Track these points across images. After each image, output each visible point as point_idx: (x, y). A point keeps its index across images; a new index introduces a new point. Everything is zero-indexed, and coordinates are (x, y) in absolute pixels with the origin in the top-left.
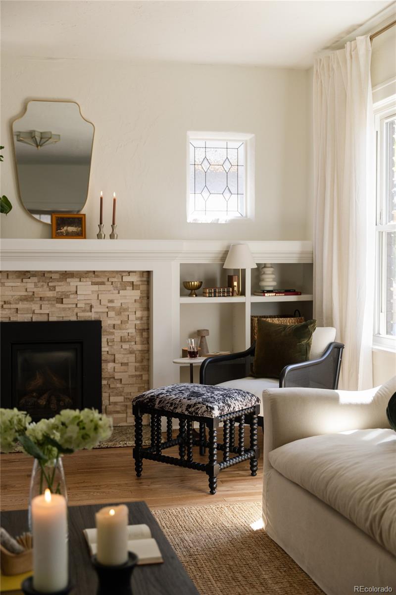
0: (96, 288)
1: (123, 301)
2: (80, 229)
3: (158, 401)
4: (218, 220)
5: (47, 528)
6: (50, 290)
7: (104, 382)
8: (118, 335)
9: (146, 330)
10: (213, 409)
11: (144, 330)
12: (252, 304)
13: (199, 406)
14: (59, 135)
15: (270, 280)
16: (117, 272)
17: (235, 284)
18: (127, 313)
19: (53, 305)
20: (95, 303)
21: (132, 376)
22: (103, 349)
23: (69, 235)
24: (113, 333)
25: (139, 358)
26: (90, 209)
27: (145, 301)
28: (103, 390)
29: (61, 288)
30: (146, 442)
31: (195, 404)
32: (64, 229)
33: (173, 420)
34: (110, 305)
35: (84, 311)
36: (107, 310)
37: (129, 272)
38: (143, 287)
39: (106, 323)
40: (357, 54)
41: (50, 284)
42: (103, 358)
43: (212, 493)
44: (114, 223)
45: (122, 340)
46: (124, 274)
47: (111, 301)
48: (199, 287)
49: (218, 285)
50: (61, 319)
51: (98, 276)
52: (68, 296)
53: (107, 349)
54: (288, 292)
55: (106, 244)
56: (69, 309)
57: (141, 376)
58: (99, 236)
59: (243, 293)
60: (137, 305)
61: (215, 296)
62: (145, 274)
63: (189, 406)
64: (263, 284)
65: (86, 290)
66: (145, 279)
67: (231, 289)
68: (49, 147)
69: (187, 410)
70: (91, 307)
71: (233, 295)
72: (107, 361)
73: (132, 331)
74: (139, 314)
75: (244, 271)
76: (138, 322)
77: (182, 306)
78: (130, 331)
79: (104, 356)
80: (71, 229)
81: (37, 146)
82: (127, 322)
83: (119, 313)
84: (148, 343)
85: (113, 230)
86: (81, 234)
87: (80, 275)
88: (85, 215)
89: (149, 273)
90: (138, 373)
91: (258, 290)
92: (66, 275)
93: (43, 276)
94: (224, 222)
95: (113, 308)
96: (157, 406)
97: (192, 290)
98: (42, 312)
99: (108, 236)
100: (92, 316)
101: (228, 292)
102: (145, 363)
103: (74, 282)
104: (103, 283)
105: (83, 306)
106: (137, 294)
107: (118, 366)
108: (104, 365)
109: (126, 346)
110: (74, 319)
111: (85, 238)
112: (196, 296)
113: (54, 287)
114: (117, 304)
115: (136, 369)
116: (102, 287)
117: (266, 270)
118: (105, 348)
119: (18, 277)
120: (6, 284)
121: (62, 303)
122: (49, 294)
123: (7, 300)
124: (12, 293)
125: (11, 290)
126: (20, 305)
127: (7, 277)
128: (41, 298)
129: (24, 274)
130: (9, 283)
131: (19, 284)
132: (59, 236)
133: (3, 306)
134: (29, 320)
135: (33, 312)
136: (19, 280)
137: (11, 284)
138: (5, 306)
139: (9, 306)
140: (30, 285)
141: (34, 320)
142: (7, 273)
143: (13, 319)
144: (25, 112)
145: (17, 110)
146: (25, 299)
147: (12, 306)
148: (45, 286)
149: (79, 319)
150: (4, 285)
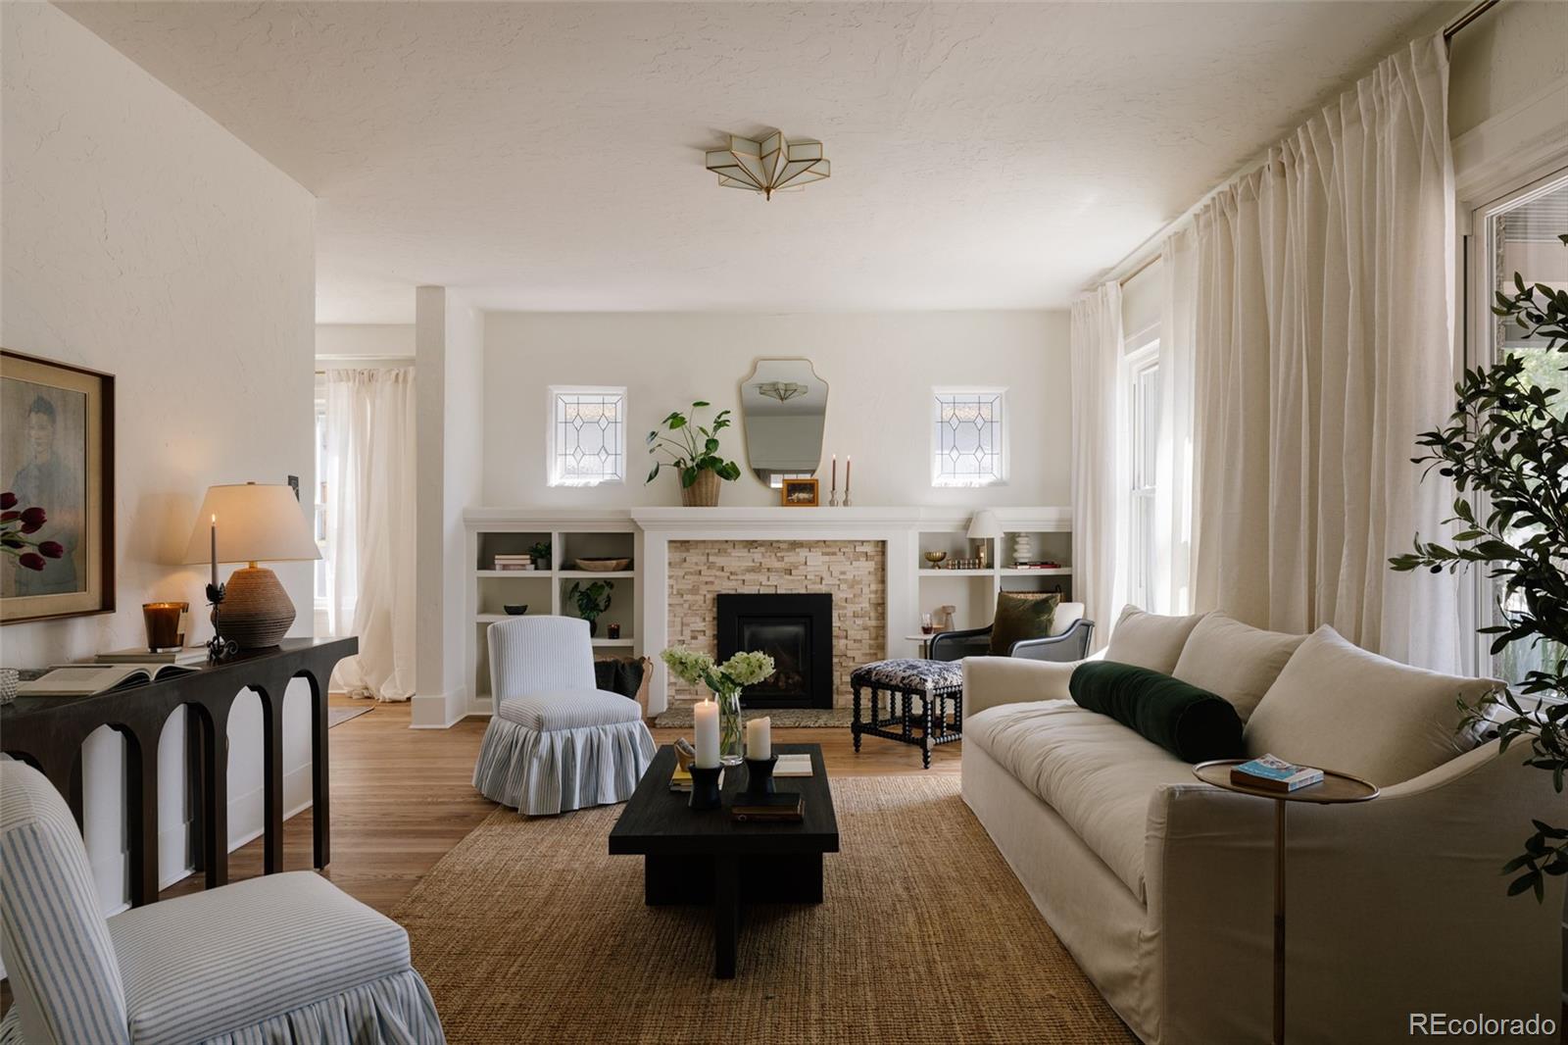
0: (827, 558)
1: (856, 573)
2: (812, 496)
3: (875, 672)
4: (971, 483)
5: (705, 723)
6: (779, 561)
7: (835, 660)
8: (850, 609)
9: (881, 605)
10: (926, 681)
11: (879, 604)
12: (1002, 577)
13: (913, 678)
14: (807, 387)
15: (1024, 552)
16: (849, 542)
17: (982, 555)
18: (860, 586)
19: (781, 577)
20: (825, 575)
21: (866, 654)
22: (834, 624)
23: (800, 503)
24: (845, 608)
25: (874, 635)
26: (823, 475)
27: (879, 574)
28: (834, 668)
29: (791, 558)
30: (866, 719)
31: (909, 676)
32: (795, 496)
33: (897, 693)
34: (842, 577)
35: (814, 583)
36: (838, 582)
37: (863, 542)
38: (878, 558)
39: (838, 598)
40: (1108, 301)
41: (779, 554)
42: (834, 634)
43: (926, 767)
44: (847, 489)
45: (855, 615)
46: (857, 544)
47: (843, 573)
48: (942, 559)
49: (968, 556)
50: (789, 592)
51: (829, 546)
52: (796, 568)
53: (838, 624)
54: (1044, 564)
55: (839, 511)
56: (799, 580)
57: (876, 654)
58: (832, 503)
59: (990, 566)
60: (872, 578)
61: (959, 568)
62: (880, 544)
63: (903, 678)
64: (1016, 555)
65: (816, 561)
66: (879, 549)
67: (977, 561)
68: (794, 400)
69: (901, 682)
70: (822, 579)
71: (979, 568)
72: (838, 637)
73: (866, 605)
74: (873, 587)
75: (991, 541)
76: (873, 596)
77: (922, 579)
78: (863, 605)
79: (835, 631)
80: (802, 496)
81: (782, 399)
82: (860, 596)
83: (851, 587)
84: (884, 619)
85: (847, 496)
86: (813, 502)
87: (810, 545)
88: (817, 480)
89: (884, 543)
90: (872, 651)
91: (1011, 562)
92: (795, 545)
93: (771, 545)
94: (977, 486)
95: (846, 581)
96: (873, 678)
97: (935, 561)
98: (769, 583)
99: (841, 503)
100: (822, 589)
101: (974, 564)
102: (880, 640)
103: (803, 553)
104: (834, 554)
105: (813, 577)
106: (871, 565)
107: (850, 643)
108: (835, 642)
109: (859, 621)
110: (803, 591)
111: (817, 505)
112: (940, 568)
113: (783, 557)
114: (849, 576)
115: (871, 647)
116: (833, 558)
117: (1018, 539)
118: (836, 623)
119: (745, 547)
120: (733, 554)
121: (791, 574)
122: (777, 565)
123: (733, 571)
124: (739, 564)
125: (737, 560)
126: (748, 577)
127: (734, 547)
128: (768, 569)
129: (751, 544)
130: (736, 553)
131: (746, 554)
132: (790, 503)
133: (729, 578)
134: (757, 592)
135: (761, 585)
136: (746, 550)
137: (737, 554)
138: (732, 577)
139: (736, 577)
140: (757, 555)
141: (761, 592)
142: (734, 543)
143: (740, 591)
144: (756, 373)
145: (746, 369)
146: (752, 570)
147: (740, 577)
148: (773, 556)
149: (809, 592)
150: (730, 555)
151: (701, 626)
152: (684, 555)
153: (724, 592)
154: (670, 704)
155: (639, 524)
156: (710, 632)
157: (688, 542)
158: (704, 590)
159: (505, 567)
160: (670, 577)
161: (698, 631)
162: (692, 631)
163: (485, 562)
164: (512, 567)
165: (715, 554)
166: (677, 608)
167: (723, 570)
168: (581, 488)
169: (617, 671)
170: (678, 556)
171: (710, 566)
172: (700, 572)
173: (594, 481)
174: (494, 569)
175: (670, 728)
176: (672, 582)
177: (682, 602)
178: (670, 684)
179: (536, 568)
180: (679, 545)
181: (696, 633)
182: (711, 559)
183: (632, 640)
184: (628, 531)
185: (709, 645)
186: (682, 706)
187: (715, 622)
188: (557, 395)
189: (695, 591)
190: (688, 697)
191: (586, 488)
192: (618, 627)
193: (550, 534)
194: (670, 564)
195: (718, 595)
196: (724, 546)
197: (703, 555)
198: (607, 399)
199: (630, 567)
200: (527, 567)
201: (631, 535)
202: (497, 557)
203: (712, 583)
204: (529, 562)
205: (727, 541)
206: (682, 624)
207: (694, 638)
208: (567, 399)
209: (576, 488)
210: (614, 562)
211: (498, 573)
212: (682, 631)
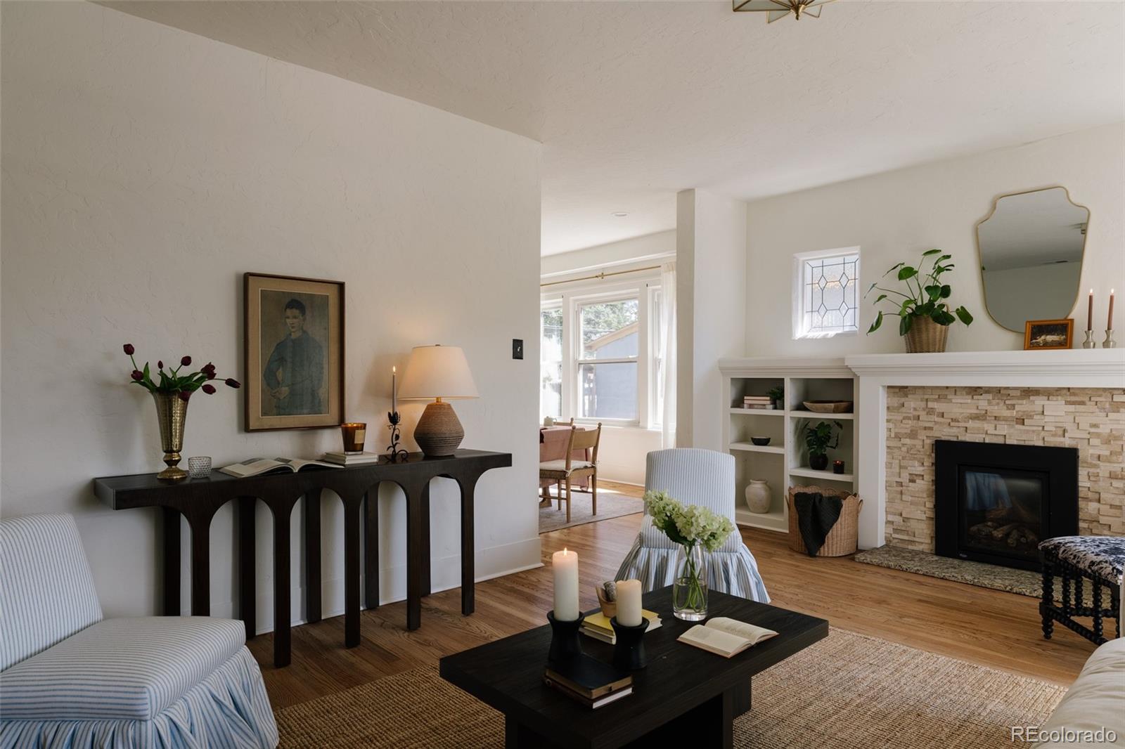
0: (1072, 408)
1: (1114, 426)
2: (1064, 337)
6: (1008, 409)
7: (1082, 525)
8: (1105, 468)
16: (1105, 389)
18: (1119, 442)
19: (1011, 427)
20: (1070, 427)
23: (1046, 346)
24: (1096, 466)
26: (1076, 313)
29: (1023, 406)
32: (1041, 339)
34: (1092, 430)
35: (1054, 435)
36: (1087, 436)
39: (1086, 454)
41: (1007, 402)
42: (1081, 494)
44: (1107, 329)
45: (1112, 476)
46: (1115, 392)
47: (1095, 426)
50: (1021, 443)
51: (1074, 394)
52: (1031, 417)
53: (1087, 484)
55: (1095, 354)
56: (1033, 431)
58: (1086, 345)
65: (1056, 411)
70: (1064, 431)
72: (1087, 500)
79: (1083, 492)
80: (1052, 338)
83: (1107, 442)
85: (1108, 337)
86: (1064, 344)
88: (1071, 320)
92: (1028, 392)
93: (997, 392)
95: (1097, 435)
98: (996, 432)
99: (1097, 344)
100: (1065, 442)
103: (1039, 401)
104: (1082, 403)
105: (1052, 429)
107: (1104, 508)
108: (1082, 504)
109: (1118, 484)
110: (1040, 443)
111: (1069, 348)
113: (1013, 406)
114: (1104, 430)
116: (1081, 408)
118: (1084, 482)
119: (968, 394)
120: (953, 401)
121: (1023, 424)
122: (1006, 413)
123: (954, 417)
124: (961, 411)
125: (960, 407)
126: (970, 424)
127: (955, 394)
128: (995, 417)
129: (975, 391)
130: (957, 399)
131: (969, 401)
132: (1032, 346)
133: (949, 424)
134: (982, 441)
135: (987, 433)
136: (970, 397)
137: (959, 401)
138: (952, 424)
139: (957, 424)
140: (983, 402)
141: (987, 441)
142: (956, 390)
143: (962, 438)
144: (996, 212)
145: (982, 210)
146: (976, 417)
147: (960, 424)
148: (1002, 404)
149: (1047, 445)
150: (950, 401)
151: (919, 469)
152: (903, 400)
153: (943, 438)
154: (888, 540)
155: (853, 370)
156: (929, 478)
157: (907, 387)
158: (922, 435)
159: (751, 406)
160: (888, 421)
161: (916, 475)
162: (910, 474)
163: (738, 403)
164: (756, 406)
165: (935, 400)
166: (896, 450)
167: (943, 416)
168: (820, 339)
169: (814, 502)
170: (896, 401)
171: (930, 412)
172: (919, 416)
173: (831, 333)
174: (743, 408)
175: (868, 564)
176: (891, 425)
177: (901, 445)
178: (888, 522)
179: (775, 408)
180: (897, 390)
181: (915, 478)
182: (931, 405)
183: (852, 476)
184: (850, 377)
185: (928, 490)
186: (898, 545)
187: (934, 468)
188: (804, 261)
189: (913, 435)
190: (906, 538)
191: (824, 339)
192: (843, 463)
193: (783, 379)
194: (888, 408)
195: (936, 441)
196: (943, 393)
197: (922, 401)
198: (848, 259)
199: (850, 409)
200: (767, 407)
201: (852, 380)
202: (745, 398)
203: (931, 428)
204: (769, 402)
205: (947, 387)
206: (901, 467)
207: (912, 481)
208: (813, 263)
209: (816, 339)
210: (832, 405)
211: (745, 411)
212: (900, 473)
